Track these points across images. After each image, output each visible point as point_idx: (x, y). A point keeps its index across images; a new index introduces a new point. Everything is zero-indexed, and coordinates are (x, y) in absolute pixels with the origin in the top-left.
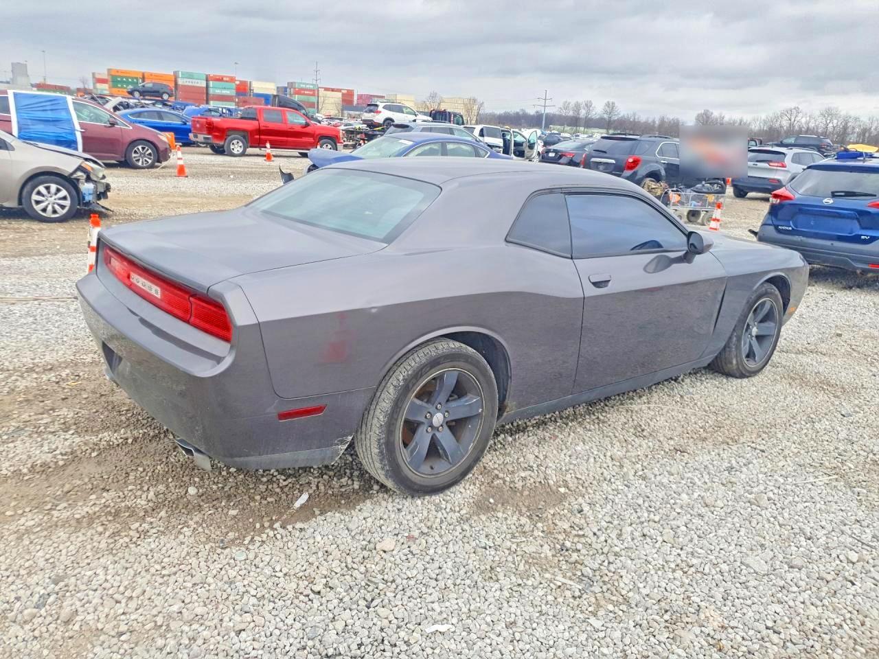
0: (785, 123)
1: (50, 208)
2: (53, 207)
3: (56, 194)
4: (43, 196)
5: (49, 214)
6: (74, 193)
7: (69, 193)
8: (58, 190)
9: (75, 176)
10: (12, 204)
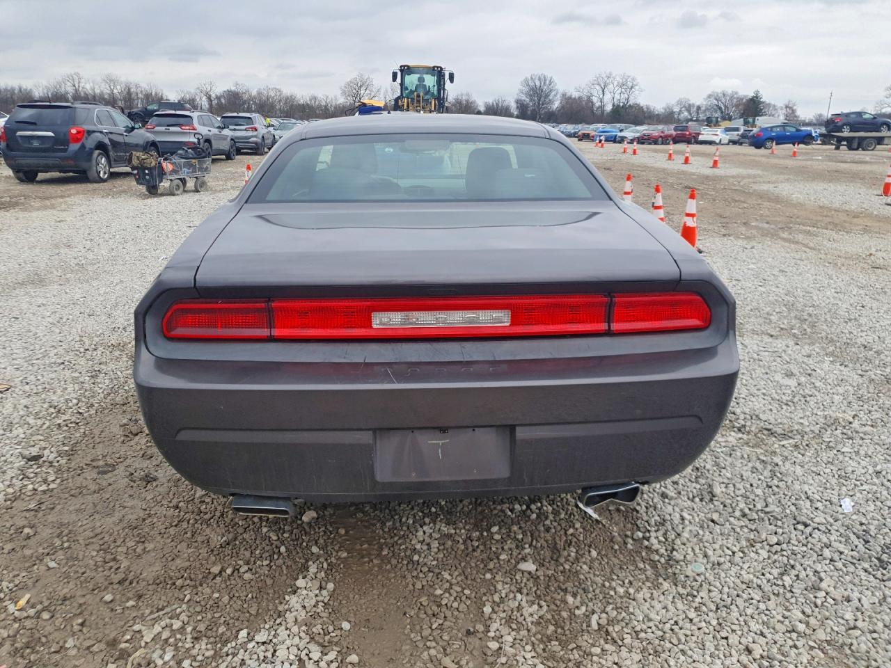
0: (70, 90)
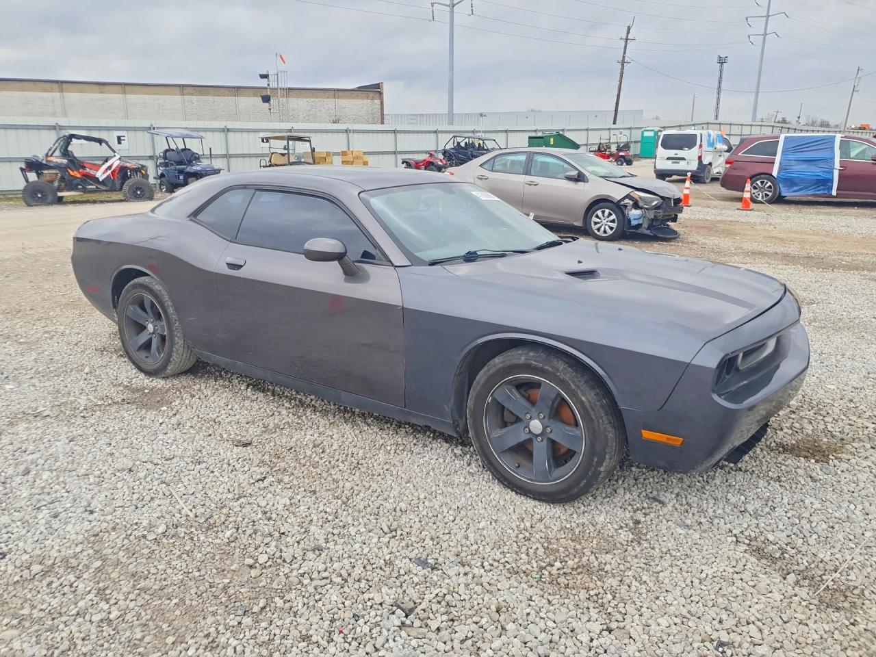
1: (602, 229)
2: (605, 228)
3: (608, 217)
4: (600, 218)
5: (601, 233)
6: (621, 217)
7: (617, 217)
8: (610, 214)
9: (622, 203)
10: (578, 223)
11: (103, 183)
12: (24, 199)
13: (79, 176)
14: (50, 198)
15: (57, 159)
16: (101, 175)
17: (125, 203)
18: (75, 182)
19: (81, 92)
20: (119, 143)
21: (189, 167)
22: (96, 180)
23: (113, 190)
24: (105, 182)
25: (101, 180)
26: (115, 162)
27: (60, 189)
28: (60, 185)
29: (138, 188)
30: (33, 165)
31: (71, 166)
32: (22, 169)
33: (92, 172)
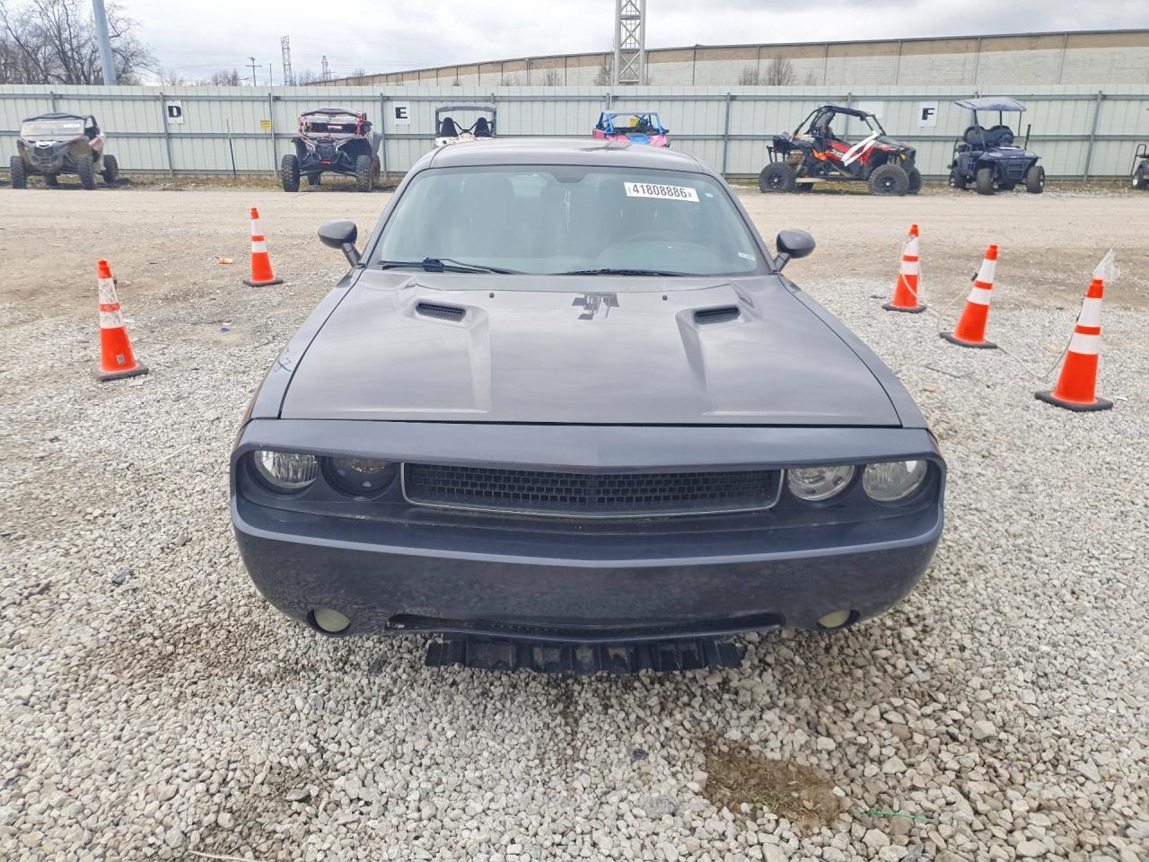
11: (848, 169)
12: (759, 184)
13: (823, 158)
14: (786, 184)
15: (805, 137)
16: (847, 158)
17: (871, 197)
18: (818, 166)
19: (1005, 49)
20: (925, 118)
21: (986, 153)
22: (840, 164)
23: (859, 178)
24: (851, 167)
25: (846, 165)
26: (869, 143)
27: (800, 175)
28: (802, 169)
29: (890, 179)
30: (781, 145)
31: (817, 146)
32: (770, 149)
33: (838, 154)
